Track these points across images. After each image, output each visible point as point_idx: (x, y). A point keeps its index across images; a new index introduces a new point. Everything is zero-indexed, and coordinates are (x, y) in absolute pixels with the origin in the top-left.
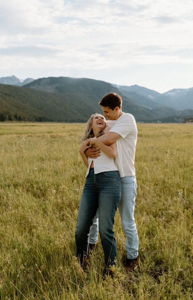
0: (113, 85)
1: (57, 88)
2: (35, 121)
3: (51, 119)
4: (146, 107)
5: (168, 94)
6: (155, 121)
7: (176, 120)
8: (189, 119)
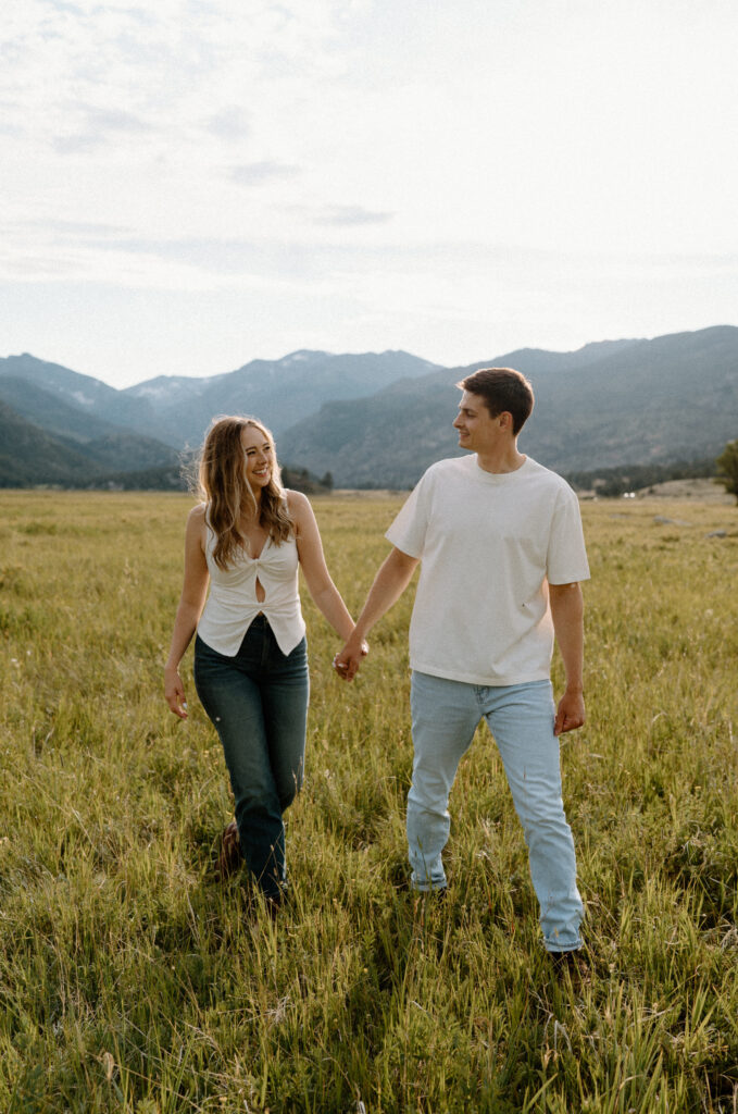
4: (68, 433)
5: (143, 392)
6: (101, 484)
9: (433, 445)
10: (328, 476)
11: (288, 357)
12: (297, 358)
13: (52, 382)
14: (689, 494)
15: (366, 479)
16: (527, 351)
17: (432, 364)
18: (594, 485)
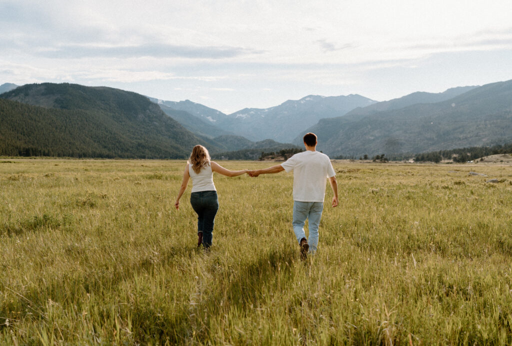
0: (151, 100)
1: (56, 101)
2: (17, 155)
3: (46, 152)
4: (203, 135)
5: (238, 115)
7: (251, 156)
8: (268, 154)
9: (372, 138)
11: (304, 99)
12: (308, 99)
13: (198, 113)
14: (502, 161)
15: (339, 155)
16: (418, 93)
17: (372, 100)
18: (453, 157)
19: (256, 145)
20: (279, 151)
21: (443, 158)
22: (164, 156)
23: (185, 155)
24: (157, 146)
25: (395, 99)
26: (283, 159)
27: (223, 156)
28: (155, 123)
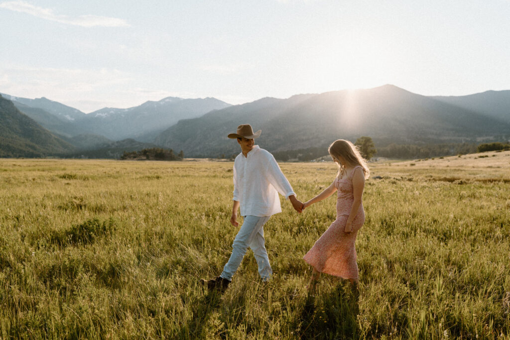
0: (3, 96)
4: (62, 133)
5: (98, 114)
6: (78, 156)
7: (111, 155)
8: (130, 154)
10: (182, 151)
11: (163, 100)
12: (168, 100)
13: (55, 111)
15: (198, 154)
16: (268, 98)
17: (227, 104)
18: (298, 156)
19: (116, 144)
20: (140, 151)
21: (290, 157)
22: (18, 155)
23: (41, 154)
24: (11, 145)
25: (247, 104)
26: (145, 158)
27: (82, 154)
28: (8, 120)
